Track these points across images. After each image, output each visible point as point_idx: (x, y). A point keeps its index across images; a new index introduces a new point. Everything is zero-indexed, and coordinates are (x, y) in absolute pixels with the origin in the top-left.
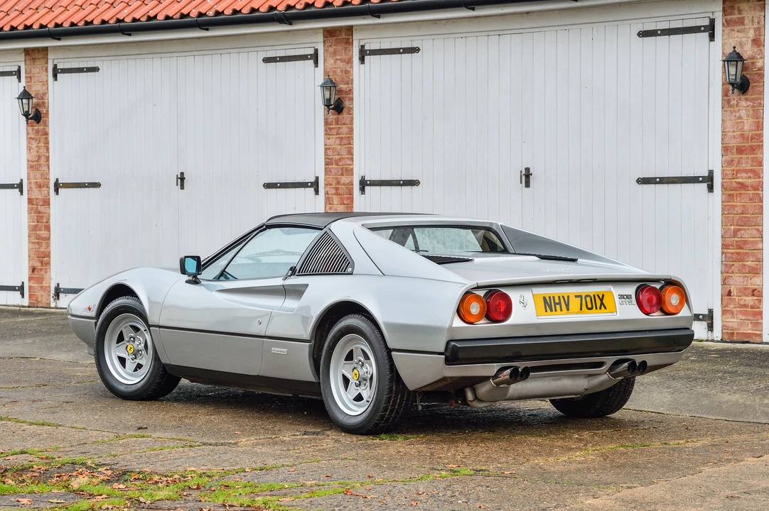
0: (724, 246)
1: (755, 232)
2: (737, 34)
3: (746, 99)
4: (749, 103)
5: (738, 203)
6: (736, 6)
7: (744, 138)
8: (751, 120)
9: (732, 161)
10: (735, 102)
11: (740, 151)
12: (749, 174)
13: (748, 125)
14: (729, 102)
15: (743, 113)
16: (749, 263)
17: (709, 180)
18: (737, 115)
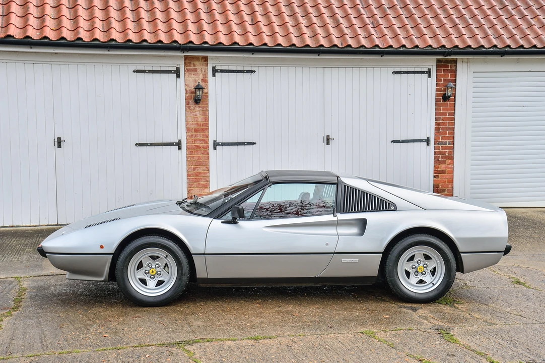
0: (188, 175)
1: (205, 168)
2: (193, 76)
3: (199, 107)
4: (200, 109)
5: (196, 155)
6: (192, 63)
7: (198, 125)
8: (202, 117)
9: (192, 135)
10: (193, 108)
11: (196, 131)
12: (202, 142)
13: (200, 119)
14: (189, 108)
15: (197, 113)
16: (202, 183)
17: (179, 144)
18: (194, 114)
